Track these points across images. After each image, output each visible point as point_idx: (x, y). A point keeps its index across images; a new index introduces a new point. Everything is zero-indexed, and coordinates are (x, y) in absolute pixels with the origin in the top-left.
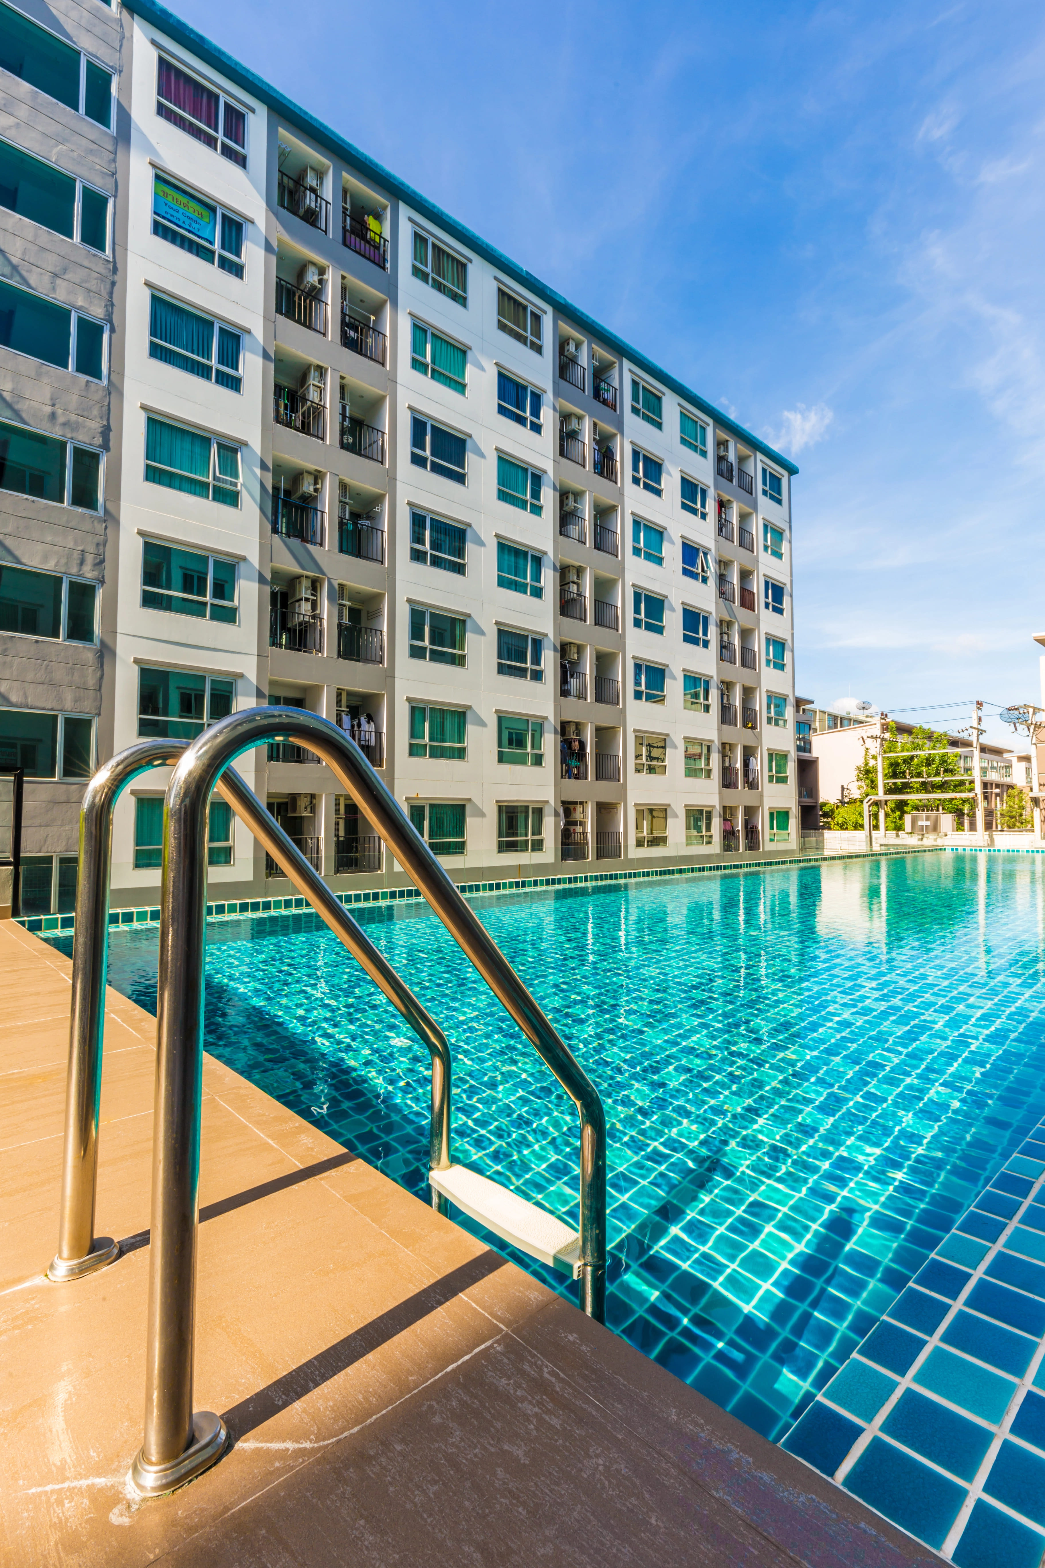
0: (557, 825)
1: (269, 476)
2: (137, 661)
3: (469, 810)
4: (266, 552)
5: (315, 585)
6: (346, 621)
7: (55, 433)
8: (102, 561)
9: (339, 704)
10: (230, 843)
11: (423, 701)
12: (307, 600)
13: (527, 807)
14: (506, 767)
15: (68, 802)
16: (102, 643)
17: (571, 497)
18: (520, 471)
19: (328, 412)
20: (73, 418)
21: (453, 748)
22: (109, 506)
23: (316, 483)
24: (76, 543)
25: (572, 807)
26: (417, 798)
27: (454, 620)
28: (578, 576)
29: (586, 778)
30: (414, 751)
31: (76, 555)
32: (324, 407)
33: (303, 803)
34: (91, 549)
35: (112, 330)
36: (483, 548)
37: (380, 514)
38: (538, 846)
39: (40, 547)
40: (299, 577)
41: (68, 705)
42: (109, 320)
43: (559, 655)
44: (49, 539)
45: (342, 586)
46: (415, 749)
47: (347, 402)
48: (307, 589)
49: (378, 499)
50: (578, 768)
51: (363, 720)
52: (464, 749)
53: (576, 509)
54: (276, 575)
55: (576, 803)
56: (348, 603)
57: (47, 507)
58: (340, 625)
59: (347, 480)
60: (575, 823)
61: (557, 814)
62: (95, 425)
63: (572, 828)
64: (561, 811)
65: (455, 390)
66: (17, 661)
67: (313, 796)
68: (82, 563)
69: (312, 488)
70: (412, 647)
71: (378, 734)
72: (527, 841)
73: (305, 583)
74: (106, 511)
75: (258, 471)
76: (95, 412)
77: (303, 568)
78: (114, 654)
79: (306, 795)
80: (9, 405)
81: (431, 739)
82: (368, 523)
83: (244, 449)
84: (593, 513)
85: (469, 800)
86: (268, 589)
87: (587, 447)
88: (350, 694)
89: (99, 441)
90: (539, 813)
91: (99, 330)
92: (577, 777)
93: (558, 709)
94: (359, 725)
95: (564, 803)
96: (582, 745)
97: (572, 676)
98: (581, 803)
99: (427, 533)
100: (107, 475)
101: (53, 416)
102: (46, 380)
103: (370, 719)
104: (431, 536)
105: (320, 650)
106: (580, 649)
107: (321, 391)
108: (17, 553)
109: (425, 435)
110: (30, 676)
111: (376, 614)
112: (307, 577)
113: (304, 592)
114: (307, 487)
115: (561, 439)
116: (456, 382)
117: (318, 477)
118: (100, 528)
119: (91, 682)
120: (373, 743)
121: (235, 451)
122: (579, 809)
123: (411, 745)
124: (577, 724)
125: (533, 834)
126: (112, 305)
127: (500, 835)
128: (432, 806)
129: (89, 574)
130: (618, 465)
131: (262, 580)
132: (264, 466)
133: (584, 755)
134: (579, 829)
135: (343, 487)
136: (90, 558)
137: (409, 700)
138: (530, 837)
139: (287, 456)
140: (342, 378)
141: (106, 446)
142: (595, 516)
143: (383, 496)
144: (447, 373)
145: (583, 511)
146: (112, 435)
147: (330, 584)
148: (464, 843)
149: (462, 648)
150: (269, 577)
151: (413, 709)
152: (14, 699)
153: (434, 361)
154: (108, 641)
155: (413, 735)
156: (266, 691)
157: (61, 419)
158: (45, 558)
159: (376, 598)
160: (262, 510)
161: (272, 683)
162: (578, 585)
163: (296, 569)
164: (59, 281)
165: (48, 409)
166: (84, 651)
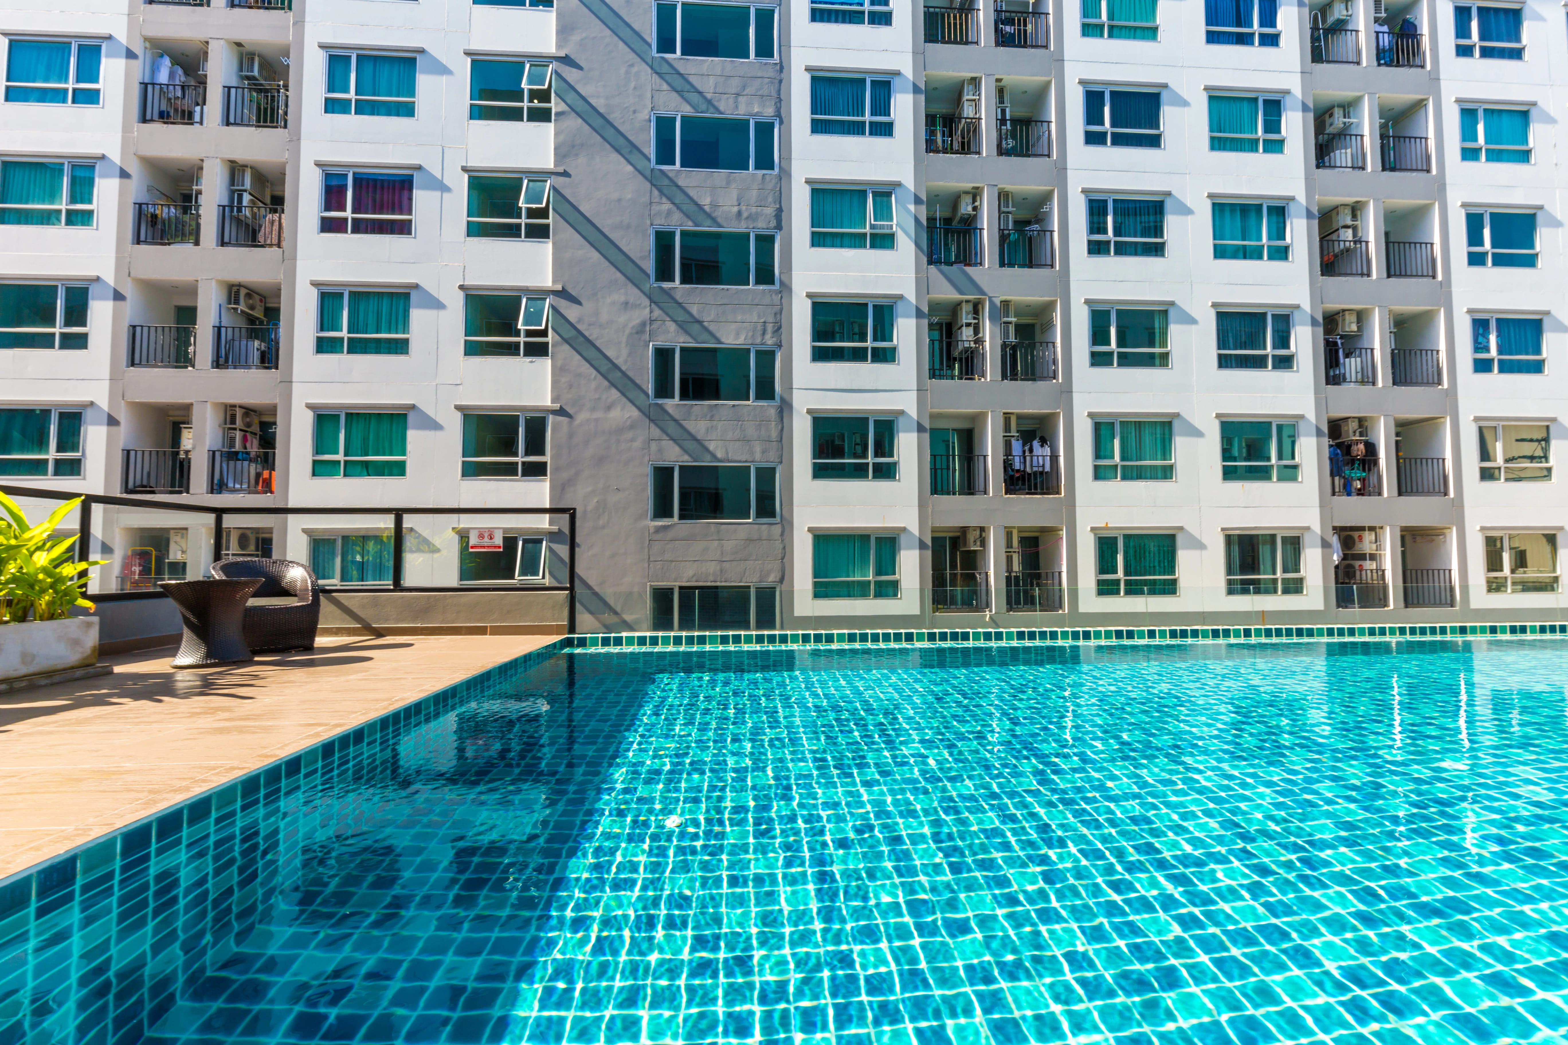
0: (1326, 559)
1: (923, 209)
2: (809, 411)
3: (1180, 540)
4: (923, 285)
5: (976, 308)
6: (1012, 339)
7: (740, 228)
8: (780, 328)
9: (1007, 428)
10: (897, 576)
11: (1110, 414)
12: (968, 325)
13: (1273, 537)
14: (1237, 487)
15: (760, 539)
16: (782, 399)
17: (1338, 113)
18: (1245, 106)
19: (983, 122)
20: (754, 209)
21: (1155, 467)
22: (784, 278)
23: (974, 201)
24: (759, 317)
25: (1356, 534)
26: (1106, 528)
27: (1151, 313)
28: (1354, 217)
29: (1380, 494)
30: (1099, 474)
31: (760, 327)
32: (980, 119)
33: (972, 536)
34: (771, 319)
35: (781, 123)
36: (1189, 218)
37: (1049, 214)
38: (1295, 587)
39: (733, 326)
40: (959, 304)
41: (758, 456)
42: (778, 115)
43: (1320, 330)
44: (739, 318)
45: (1006, 304)
46: (1102, 472)
47: (1007, 104)
48: (968, 313)
49: (1046, 197)
50: (1363, 480)
51: (1036, 444)
52: (1171, 467)
53: (1347, 126)
54: (934, 307)
55: (1362, 529)
56: (1013, 320)
57: (738, 291)
58: (1004, 346)
59: (1008, 187)
60: (1362, 557)
61: (1325, 544)
62: (770, 211)
63: (1357, 564)
64: (1335, 540)
65: (1143, 38)
66: (720, 424)
67: (982, 529)
68: (764, 333)
69: (970, 208)
70: (1093, 355)
71: (1054, 458)
72: (1275, 581)
73: (966, 308)
74: (781, 282)
75: (912, 207)
76: (770, 199)
77: (961, 293)
78: (790, 406)
79: (975, 528)
80: (709, 216)
81: (1123, 459)
82: (1036, 227)
83: (898, 190)
84: (1378, 121)
85: (1181, 528)
86: (925, 322)
87: (1362, 36)
88: (1020, 417)
89: (773, 223)
90: (1294, 544)
91: (771, 126)
92: (1361, 493)
93: (1321, 402)
94: (1031, 450)
95: (1338, 530)
96: (1371, 449)
97: (1347, 356)
98: (1372, 529)
99: (1110, 219)
100: (781, 251)
101: (739, 213)
102: (733, 186)
103: (1043, 441)
104: (1115, 222)
105: (983, 375)
106: (1361, 316)
107: (976, 103)
108: (718, 335)
109: (1103, 105)
110: (729, 436)
111: (1048, 325)
112: (967, 301)
113: (966, 317)
114: (966, 208)
115: (1314, 39)
116: (1143, 29)
117: (975, 194)
118: (776, 299)
119: (774, 434)
120: (1047, 468)
121: (889, 194)
122: (1369, 537)
123: (1096, 468)
124: (1361, 421)
125: (1285, 570)
126: (781, 100)
127: (1230, 571)
128: (1127, 537)
129: (770, 340)
130: (1426, 42)
131: (919, 314)
132: (918, 201)
133: (1376, 462)
134: (1369, 565)
135: (1003, 196)
136: (770, 328)
137: (1091, 415)
138: (1279, 574)
139: (941, 183)
140: (999, 80)
141: (779, 227)
142: (1384, 127)
143: (1052, 191)
144: (1132, 24)
145: (1359, 125)
146: (784, 215)
147: (991, 302)
148: (1174, 582)
149: (1164, 344)
150: (926, 310)
151: (1098, 428)
152: (719, 455)
153: (1111, 16)
154: (786, 396)
155: (1098, 455)
156: (927, 424)
157: (745, 215)
158: (737, 335)
159: (1047, 309)
160: (917, 244)
161: (933, 417)
162: (1355, 229)
163: (955, 296)
164: (740, 99)
165: (735, 209)
166: (768, 407)
